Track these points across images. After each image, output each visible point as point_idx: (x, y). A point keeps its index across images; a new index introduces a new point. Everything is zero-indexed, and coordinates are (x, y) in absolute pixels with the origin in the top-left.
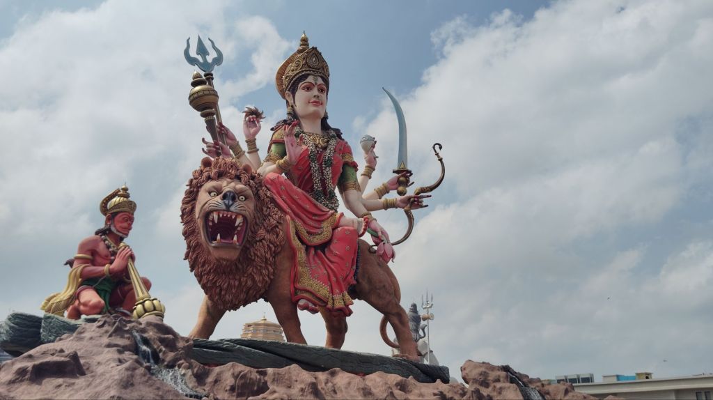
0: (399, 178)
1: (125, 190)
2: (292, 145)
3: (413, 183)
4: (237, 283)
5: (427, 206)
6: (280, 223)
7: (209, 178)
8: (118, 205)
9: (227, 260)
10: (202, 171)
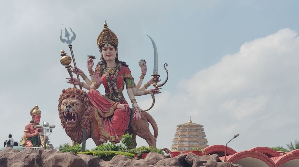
0: (153, 79)
1: (37, 106)
2: (97, 78)
3: (160, 80)
4: (78, 134)
5: (161, 93)
6: (91, 111)
7: (64, 98)
8: (35, 113)
9: (71, 128)
10: (62, 95)
